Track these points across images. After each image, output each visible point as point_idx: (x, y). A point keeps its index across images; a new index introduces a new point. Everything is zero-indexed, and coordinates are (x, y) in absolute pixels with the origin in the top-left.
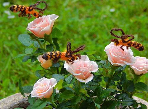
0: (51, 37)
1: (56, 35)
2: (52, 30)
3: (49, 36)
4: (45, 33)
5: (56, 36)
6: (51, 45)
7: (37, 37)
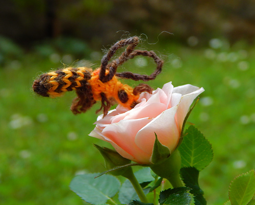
0: (179, 162)
1: (192, 159)
2: (181, 134)
3: (169, 155)
4: (157, 140)
5: (195, 161)
6: (178, 190)
7: (128, 161)
